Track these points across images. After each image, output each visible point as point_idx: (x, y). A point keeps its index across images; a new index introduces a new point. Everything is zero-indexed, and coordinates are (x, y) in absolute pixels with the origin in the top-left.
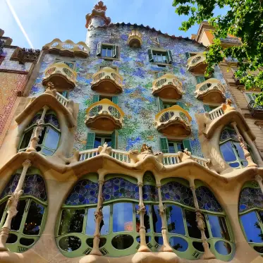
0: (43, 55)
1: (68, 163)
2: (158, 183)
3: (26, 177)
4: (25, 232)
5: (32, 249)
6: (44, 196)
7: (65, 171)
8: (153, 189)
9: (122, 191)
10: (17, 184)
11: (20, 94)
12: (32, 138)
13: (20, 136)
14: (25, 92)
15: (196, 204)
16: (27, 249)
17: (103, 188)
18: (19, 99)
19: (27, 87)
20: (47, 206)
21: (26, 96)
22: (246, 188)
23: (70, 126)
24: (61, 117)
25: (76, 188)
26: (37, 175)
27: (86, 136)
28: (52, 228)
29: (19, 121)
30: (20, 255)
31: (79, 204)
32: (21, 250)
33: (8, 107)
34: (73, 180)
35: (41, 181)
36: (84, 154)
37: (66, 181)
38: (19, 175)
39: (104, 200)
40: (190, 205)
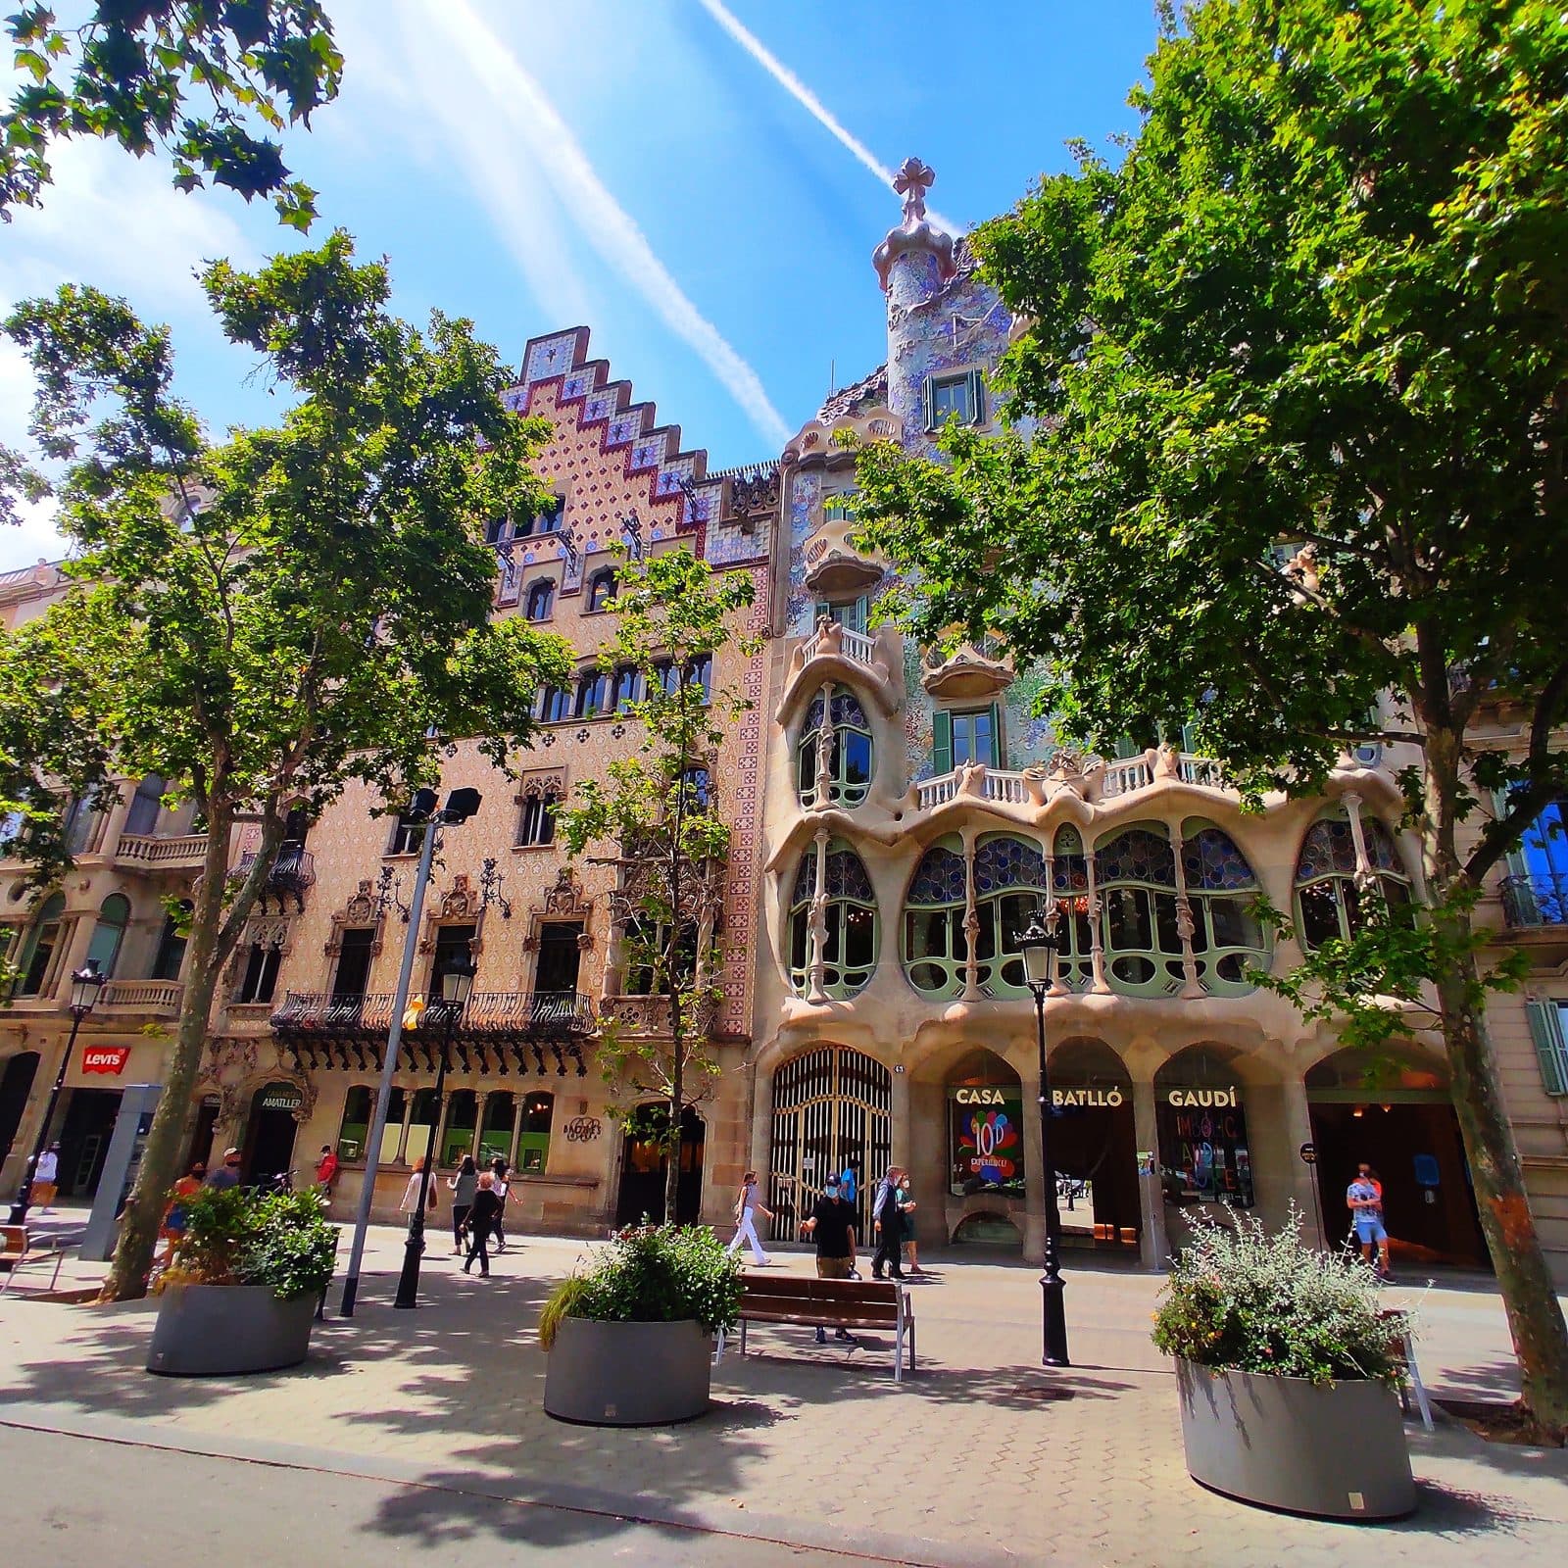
0: (789, 485)
1: (898, 817)
2: (1088, 851)
3: (828, 858)
4: (850, 962)
5: (867, 991)
6: (867, 892)
7: (895, 839)
8: (1078, 863)
9: (1016, 870)
10: (814, 876)
11: (766, 635)
12: (817, 776)
13: (793, 758)
14: (776, 625)
15: (1180, 879)
16: (859, 991)
17: (976, 866)
18: (769, 645)
19: (777, 609)
20: (876, 909)
21: (781, 633)
22: (1320, 823)
23: (888, 712)
24: (865, 697)
25: (924, 866)
26: (847, 853)
27: (931, 722)
28: (894, 951)
29: (785, 720)
30: (847, 1004)
31: (934, 902)
32: (849, 995)
33: (753, 678)
34: (915, 853)
35: (855, 861)
36: (927, 789)
37: (900, 856)
38: (814, 856)
39: (979, 893)
40: (1167, 884)
